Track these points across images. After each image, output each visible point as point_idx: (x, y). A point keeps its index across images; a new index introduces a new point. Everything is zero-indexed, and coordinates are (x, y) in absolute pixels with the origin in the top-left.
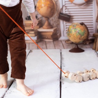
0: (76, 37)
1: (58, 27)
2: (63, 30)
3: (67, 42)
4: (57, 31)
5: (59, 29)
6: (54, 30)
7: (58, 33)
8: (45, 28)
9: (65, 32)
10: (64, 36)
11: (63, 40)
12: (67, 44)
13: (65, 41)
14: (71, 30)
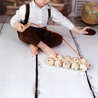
0: (92, 20)
1: (69, 3)
2: (74, 6)
3: (76, 19)
4: (67, 6)
5: (70, 4)
6: (65, 6)
7: (68, 9)
8: (55, 3)
9: (76, 8)
10: (74, 13)
11: (73, 17)
12: (76, 21)
13: (74, 18)
14: (87, 11)
